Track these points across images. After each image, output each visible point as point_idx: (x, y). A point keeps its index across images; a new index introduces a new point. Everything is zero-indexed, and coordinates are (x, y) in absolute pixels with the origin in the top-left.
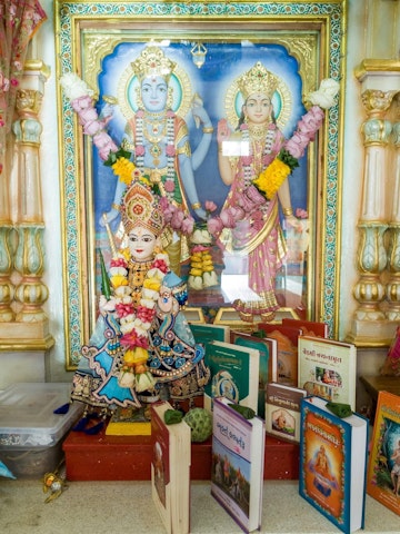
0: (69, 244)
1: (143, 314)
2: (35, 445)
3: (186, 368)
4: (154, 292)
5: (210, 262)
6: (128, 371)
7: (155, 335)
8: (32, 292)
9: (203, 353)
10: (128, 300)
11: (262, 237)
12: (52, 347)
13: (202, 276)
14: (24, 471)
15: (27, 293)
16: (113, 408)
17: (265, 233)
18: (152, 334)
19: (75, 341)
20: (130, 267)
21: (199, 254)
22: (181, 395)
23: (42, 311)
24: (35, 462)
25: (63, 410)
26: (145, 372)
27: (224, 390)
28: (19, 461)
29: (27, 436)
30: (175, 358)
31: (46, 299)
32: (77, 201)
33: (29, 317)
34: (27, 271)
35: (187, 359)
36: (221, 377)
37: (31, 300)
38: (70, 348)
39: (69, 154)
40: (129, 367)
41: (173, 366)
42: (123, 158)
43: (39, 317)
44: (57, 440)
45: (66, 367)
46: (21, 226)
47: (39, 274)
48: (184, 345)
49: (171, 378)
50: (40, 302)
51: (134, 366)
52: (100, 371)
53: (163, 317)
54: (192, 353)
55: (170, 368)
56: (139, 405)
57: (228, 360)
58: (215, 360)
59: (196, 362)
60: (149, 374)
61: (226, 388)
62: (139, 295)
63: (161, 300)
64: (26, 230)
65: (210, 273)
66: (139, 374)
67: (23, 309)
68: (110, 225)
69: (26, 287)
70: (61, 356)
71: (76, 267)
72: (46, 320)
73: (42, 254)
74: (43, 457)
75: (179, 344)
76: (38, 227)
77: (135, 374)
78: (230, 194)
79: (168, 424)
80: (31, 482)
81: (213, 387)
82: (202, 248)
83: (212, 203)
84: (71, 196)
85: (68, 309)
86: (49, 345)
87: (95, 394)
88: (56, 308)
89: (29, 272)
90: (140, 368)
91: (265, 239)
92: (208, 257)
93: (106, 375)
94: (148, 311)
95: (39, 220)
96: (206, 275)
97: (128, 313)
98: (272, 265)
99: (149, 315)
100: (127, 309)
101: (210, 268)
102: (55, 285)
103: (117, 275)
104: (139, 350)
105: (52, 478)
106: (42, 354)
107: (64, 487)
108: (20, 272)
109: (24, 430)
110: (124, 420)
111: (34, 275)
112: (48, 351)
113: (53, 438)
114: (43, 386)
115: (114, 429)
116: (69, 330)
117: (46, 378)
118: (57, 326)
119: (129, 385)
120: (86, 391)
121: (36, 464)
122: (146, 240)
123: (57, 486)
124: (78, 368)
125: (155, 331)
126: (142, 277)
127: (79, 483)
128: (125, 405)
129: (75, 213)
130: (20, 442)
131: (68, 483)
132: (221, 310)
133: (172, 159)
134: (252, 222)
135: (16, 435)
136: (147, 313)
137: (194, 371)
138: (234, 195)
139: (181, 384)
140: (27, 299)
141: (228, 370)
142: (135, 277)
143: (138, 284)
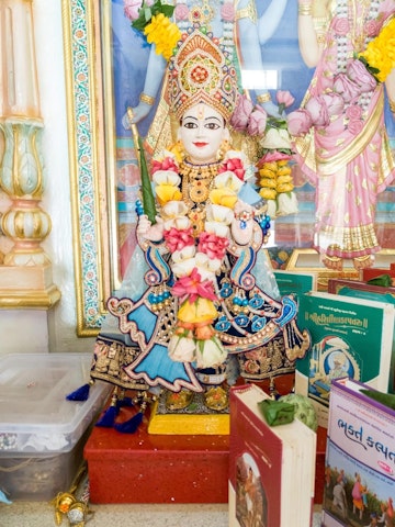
0: (81, 151)
1: (211, 245)
2: (40, 449)
3: (267, 332)
4: (227, 210)
5: (288, 178)
6: (185, 336)
7: (224, 280)
8: (27, 222)
9: (295, 308)
10: (184, 224)
11: (359, 146)
12: (57, 303)
13: (276, 199)
14: (23, 488)
15: (20, 223)
16: (157, 392)
17: (364, 140)
18: (219, 279)
19: (91, 293)
20: (184, 173)
21: (273, 166)
22: (259, 372)
23: (42, 251)
24: (41, 473)
25: (80, 395)
26: (212, 337)
27: (331, 365)
28: (17, 473)
29: (26, 437)
30: (251, 318)
31: (48, 233)
32: (91, 85)
33: (24, 258)
34: (19, 190)
35: (268, 319)
36: (326, 347)
37: (26, 233)
38: (82, 305)
39: (78, 12)
40: (187, 330)
41: (249, 329)
42: (162, 15)
43: (38, 259)
44: (74, 441)
45: (77, 330)
46: (8, 121)
47: (35, 196)
48: (264, 298)
49: (245, 348)
50: (39, 237)
51: (195, 329)
52: (137, 337)
53: (238, 252)
54: (276, 310)
55: (243, 332)
56: (197, 388)
57: (342, 320)
58: (316, 319)
59: (284, 322)
60: (218, 342)
61: (337, 364)
62: (201, 216)
63: (236, 224)
64: (15, 127)
65: (288, 193)
66: (202, 340)
67: (15, 247)
68: (138, 125)
69: (17, 214)
70: (69, 316)
71: (90, 187)
72: (48, 263)
73: (41, 167)
74: (53, 467)
75: (257, 296)
76: (35, 124)
77: (195, 340)
78: (314, 81)
79: (272, 425)
80: (35, 505)
81: (312, 361)
82: (280, 156)
83: (288, 94)
84: (82, 77)
85: (80, 249)
86: (53, 299)
87: (129, 370)
88: (62, 246)
89: (22, 193)
90: (205, 331)
91: (364, 148)
92: (286, 170)
93: (147, 343)
94: (219, 241)
95: (35, 113)
96: (283, 197)
97: (186, 244)
98: (372, 186)
99: (219, 246)
100: (184, 237)
101: (288, 188)
102: (60, 214)
103: (164, 182)
104: (203, 302)
105: (68, 501)
106: (43, 312)
107: (88, 513)
108: (8, 194)
109: (21, 427)
110: (176, 412)
111: (29, 197)
112: (52, 308)
113: (68, 439)
114: (47, 358)
115: (160, 425)
116: (81, 279)
117: (49, 345)
118: (63, 272)
119: (187, 358)
120: (114, 365)
121: (43, 477)
122: (212, 126)
123: (77, 513)
124: (101, 332)
125: (223, 275)
126: (203, 188)
127: (109, 507)
128: (176, 388)
129: (89, 105)
130: (17, 446)
131: (94, 508)
132: (296, 253)
133: (230, 26)
134: (346, 122)
135: (11, 435)
136: (216, 243)
137: (280, 335)
138: (320, 81)
139: (259, 355)
140: (21, 233)
141: (341, 336)
142: (192, 188)
143: (198, 199)
